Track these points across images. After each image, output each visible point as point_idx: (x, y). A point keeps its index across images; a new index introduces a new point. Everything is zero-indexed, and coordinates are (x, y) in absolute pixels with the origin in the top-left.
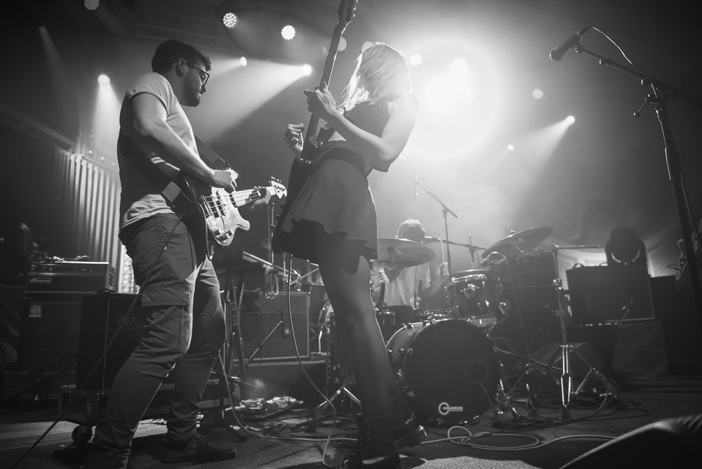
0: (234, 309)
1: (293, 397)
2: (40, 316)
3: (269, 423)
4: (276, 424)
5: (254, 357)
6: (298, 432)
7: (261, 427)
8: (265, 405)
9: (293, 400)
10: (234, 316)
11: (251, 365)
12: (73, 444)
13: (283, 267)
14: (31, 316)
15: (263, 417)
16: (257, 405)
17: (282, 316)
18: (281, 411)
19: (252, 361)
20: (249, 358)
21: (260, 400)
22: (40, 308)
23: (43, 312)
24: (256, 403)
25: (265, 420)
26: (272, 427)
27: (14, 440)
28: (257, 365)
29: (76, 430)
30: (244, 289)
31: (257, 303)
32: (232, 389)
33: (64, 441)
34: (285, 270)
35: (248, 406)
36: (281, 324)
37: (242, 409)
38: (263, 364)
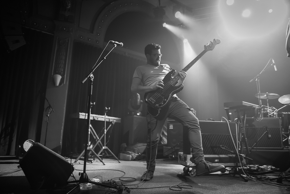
0: (241, 126)
1: (274, 166)
2: (172, 128)
3: (260, 176)
4: (263, 176)
5: (254, 147)
6: (273, 182)
7: (256, 177)
8: (259, 168)
9: (273, 168)
10: (242, 129)
11: (252, 150)
12: (183, 173)
13: (267, 106)
14: (170, 128)
15: (257, 173)
16: (254, 168)
17: (267, 129)
18: (267, 171)
19: (253, 149)
20: (251, 147)
21: (257, 165)
22: (172, 126)
23: (174, 127)
24: (254, 167)
25: (259, 174)
26: (261, 178)
27: (167, 169)
28: (255, 150)
29: (184, 168)
30: (246, 117)
31: (253, 123)
32: (242, 159)
33: (181, 172)
34: (268, 107)
35: (250, 167)
36: (266, 132)
37: (248, 169)
38: (257, 150)
